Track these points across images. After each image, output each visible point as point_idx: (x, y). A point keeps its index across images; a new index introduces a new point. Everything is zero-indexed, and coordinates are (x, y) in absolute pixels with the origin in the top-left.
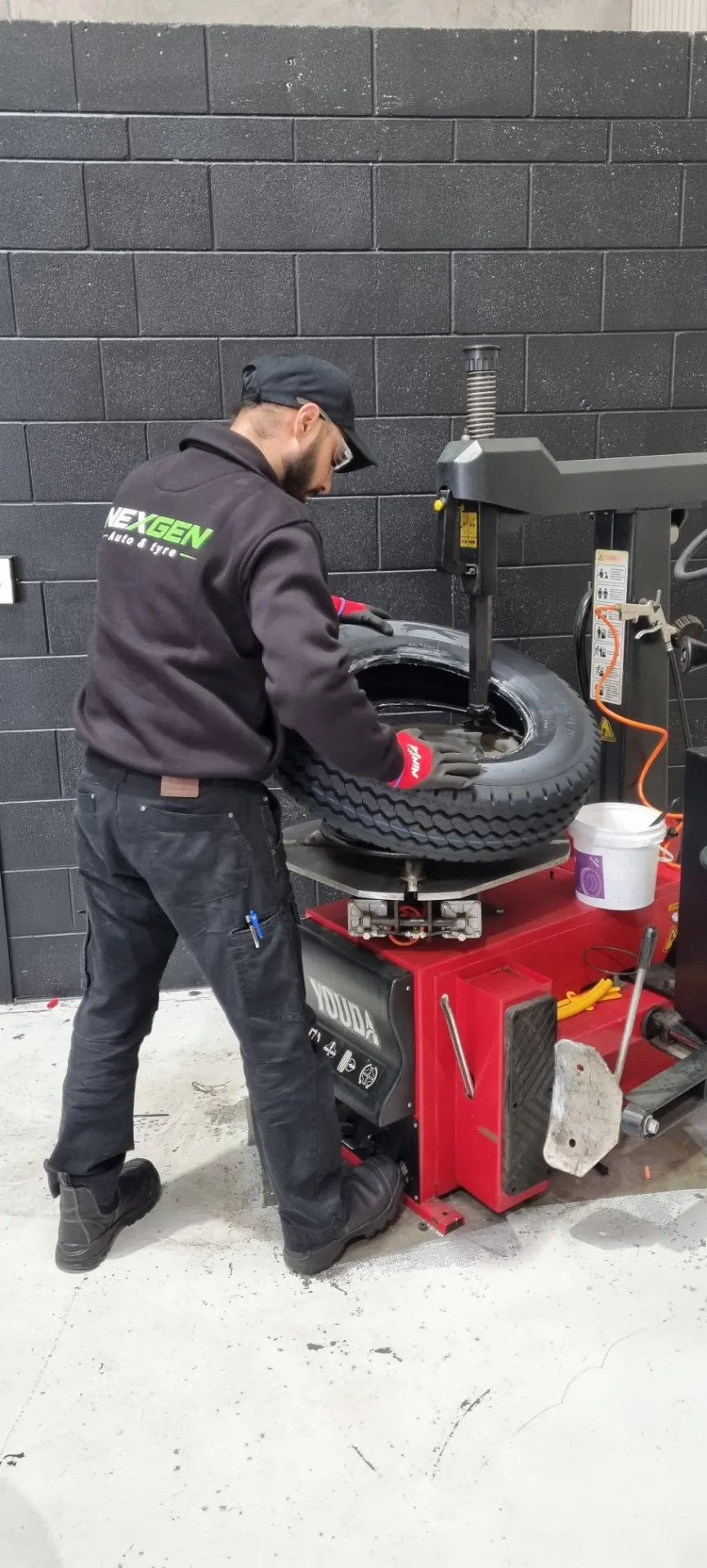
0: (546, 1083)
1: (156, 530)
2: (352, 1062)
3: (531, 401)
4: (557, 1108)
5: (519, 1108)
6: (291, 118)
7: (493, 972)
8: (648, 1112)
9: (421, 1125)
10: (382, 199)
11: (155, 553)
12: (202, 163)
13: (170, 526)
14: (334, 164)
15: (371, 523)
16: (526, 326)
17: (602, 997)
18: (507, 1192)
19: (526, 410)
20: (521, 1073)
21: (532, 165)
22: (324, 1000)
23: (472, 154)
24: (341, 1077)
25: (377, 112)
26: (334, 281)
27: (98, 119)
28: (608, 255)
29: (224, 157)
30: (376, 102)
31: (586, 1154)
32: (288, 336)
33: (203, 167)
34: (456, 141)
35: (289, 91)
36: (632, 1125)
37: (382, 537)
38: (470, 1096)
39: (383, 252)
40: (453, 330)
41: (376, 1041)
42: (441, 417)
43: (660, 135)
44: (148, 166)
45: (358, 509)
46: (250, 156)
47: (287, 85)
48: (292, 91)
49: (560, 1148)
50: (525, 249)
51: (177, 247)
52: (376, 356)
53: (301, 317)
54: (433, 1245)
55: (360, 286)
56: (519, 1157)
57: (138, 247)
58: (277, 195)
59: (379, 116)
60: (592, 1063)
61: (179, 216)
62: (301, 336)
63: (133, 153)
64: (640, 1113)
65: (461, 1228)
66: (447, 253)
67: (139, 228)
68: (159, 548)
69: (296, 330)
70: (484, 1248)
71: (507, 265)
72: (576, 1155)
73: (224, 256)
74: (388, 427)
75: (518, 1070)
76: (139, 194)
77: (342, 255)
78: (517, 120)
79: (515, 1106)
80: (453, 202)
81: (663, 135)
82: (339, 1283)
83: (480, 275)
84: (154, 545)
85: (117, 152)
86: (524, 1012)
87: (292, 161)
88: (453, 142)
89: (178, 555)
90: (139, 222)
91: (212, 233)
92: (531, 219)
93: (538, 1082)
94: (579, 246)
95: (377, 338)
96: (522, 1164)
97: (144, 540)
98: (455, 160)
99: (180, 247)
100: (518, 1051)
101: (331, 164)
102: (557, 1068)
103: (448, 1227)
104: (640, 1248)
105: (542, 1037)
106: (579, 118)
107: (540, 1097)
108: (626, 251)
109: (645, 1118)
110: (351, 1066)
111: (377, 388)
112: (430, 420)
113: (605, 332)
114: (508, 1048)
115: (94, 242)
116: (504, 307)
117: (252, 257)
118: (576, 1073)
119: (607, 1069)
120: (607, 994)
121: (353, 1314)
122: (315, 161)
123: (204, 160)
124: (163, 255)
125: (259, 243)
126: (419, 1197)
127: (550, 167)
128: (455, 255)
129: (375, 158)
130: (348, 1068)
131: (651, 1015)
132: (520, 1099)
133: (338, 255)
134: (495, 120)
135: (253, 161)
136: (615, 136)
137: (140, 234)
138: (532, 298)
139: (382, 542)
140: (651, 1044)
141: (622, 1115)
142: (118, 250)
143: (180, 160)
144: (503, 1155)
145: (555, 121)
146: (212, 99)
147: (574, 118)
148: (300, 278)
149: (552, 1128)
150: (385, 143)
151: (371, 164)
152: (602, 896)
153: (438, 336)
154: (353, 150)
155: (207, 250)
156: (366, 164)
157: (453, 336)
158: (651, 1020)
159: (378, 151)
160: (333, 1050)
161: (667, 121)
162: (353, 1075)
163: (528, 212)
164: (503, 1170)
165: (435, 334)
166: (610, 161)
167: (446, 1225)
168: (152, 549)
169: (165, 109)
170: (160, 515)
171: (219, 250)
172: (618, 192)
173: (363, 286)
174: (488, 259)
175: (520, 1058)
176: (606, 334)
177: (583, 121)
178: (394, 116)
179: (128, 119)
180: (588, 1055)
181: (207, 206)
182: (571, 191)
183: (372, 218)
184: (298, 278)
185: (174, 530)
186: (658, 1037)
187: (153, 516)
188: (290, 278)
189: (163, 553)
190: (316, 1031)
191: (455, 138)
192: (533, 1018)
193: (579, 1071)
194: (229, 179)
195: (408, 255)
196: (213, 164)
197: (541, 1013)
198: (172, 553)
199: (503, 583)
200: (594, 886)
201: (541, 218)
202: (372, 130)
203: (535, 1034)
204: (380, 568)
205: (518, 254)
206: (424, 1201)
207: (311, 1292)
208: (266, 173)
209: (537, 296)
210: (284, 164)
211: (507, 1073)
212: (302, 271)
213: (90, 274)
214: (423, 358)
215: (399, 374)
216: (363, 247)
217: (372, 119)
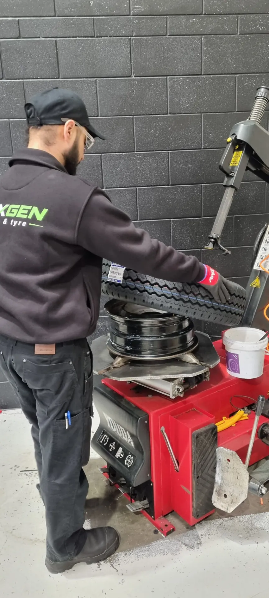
0: (213, 466)
1: (11, 212)
2: (122, 453)
3: (205, 144)
4: (218, 479)
5: (200, 478)
6: (93, 17)
7: (188, 411)
8: (261, 483)
9: (154, 484)
10: (135, 53)
11: (14, 226)
12: (53, 39)
13: (19, 209)
14: (113, 38)
15: (134, 200)
16: (202, 110)
17: (239, 419)
18: (195, 517)
19: (202, 148)
20: (200, 462)
21: (203, 36)
22: (109, 422)
23: (175, 32)
24: (117, 460)
25: (132, 14)
26: (115, 91)
27: (5, 20)
28: (238, 77)
29: (63, 36)
30: (131, 9)
31: (232, 502)
32: (94, 116)
33: (54, 41)
34: (168, 26)
35: (91, 5)
36: (254, 490)
37: (139, 205)
38: (177, 470)
39: (136, 78)
40: (169, 112)
41: (133, 444)
42: (164, 151)
43: (261, 22)
44: (29, 41)
45: (128, 193)
46: (74, 35)
47: (91, 2)
48: (93, 5)
49: (219, 498)
50: (201, 75)
51: (43, 77)
52: (134, 125)
53: (100, 108)
54: (160, 542)
55: (126, 93)
56: (201, 500)
57: (26, 78)
58: (88, 52)
59: (133, 15)
60: (234, 459)
61: (44, 63)
62: (100, 116)
63: (22, 35)
64: (258, 484)
65: (174, 533)
66: (165, 77)
67: (26, 70)
68: (16, 223)
69: (98, 114)
70: (184, 544)
71: (192, 82)
72: (227, 502)
73: (64, 81)
74: (141, 157)
75: (199, 461)
76: (25, 54)
77: (118, 79)
78: (196, 16)
79: (198, 477)
80: (168, 54)
81: (263, 22)
82: (115, 565)
83: (180, 87)
84: (12, 221)
85: (14, 35)
86: (201, 434)
87: (94, 37)
88: (167, 27)
89: (28, 225)
90: (25, 67)
91: (59, 71)
92: (203, 61)
93: (209, 465)
94: (225, 73)
95: (135, 116)
96: (202, 503)
97: (6, 220)
98: (168, 35)
99: (45, 78)
100: (199, 452)
101: (111, 38)
102: (218, 460)
103: (167, 533)
104: (258, 544)
105: (210, 445)
106: (224, 14)
107: (210, 472)
108: (246, 75)
109: (260, 486)
110: (122, 455)
111: (135, 139)
112: (159, 153)
113: (237, 112)
114: (194, 451)
115: (5, 76)
116: (192, 102)
117: (77, 81)
118: (226, 463)
119: (241, 462)
120: (242, 417)
121: (120, 583)
122: (104, 37)
123: (54, 37)
124: (37, 81)
125: (80, 75)
126: (154, 517)
127: (211, 37)
128: (169, 78)
129: (131, 35)
130: (121, 456)
131: (262, 428)
132: (200, 474)
133: (116, 79)
134: (186, 16)
135: (76, 37)
136: (240, 22)
137: (26, 72)
138: (204, 97)
139: (139, 208)
140: (262, 441)
141: (249, 484)
142: (16, 79)
143: (43, 38)
144: (193, 500)
145: (213, 16)
146: (57, 9)
147: (222, 14)
148: (99, 90)
149: (215, 488)
150: (136, 27)
151: (130, 37)
152: (238, 372)
153: (162, 115)
154: (122, 31)
155: (56, 78)
156: (128, 38)
157: (169, 115)
158: (262, 431)
159: (132, 32)
160: (114, 446)
161: (264, 15)
162: (122, 460)
163: (202, 58)
164: (193, 507)
165: (161, 114)
166: (238, 34)
167: (166, 532)
168: (11, 224)
169: (35, 14)
170: (10, 204)
171: (62, 78)
172: (242, 48)
173: (128, 93)
174: (184, 79)
175: (200, 455)
176: (238, 113)
177: (226, 16)
178: (140, 15)
179: (19, 20)
180: (232, 455)
181: (56, 58)
182: (221, 48)
183: (131, 63)
184: (98, 91)
185: (21, 211)
186: (266, 438)
187: (7, 206)
188: (94, 90)
189: (19, 225)
190: (107, 436)
191: (168, 25)
192: (206, 436)
193: (228, 462)
194: (65, 46)
195: (148, 78)
196: (58, 39)
197: (209, 434)
198: (24, 224)
199: (194, 225)
200: (235, 367)
201: (208, 60)
202: (130, 22)
203: (207, 444)
204: (139, 219)
205: (198, 77)
206: (157, 518)
207: (100, 570)
208: (82, 43)
209: (207, 96)
210: (90, 38)
211: (194, 462)
212: (99, 87)
213: (4, 91)
214: (155, 125)
215: (145, 132)
216: (127, 76)
217: (130, 17)
